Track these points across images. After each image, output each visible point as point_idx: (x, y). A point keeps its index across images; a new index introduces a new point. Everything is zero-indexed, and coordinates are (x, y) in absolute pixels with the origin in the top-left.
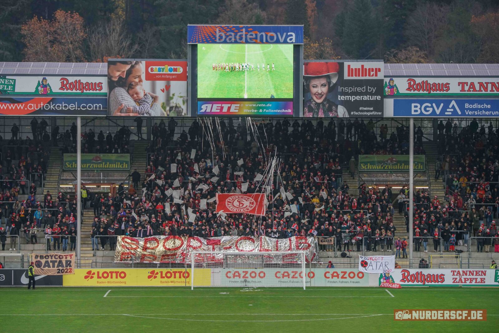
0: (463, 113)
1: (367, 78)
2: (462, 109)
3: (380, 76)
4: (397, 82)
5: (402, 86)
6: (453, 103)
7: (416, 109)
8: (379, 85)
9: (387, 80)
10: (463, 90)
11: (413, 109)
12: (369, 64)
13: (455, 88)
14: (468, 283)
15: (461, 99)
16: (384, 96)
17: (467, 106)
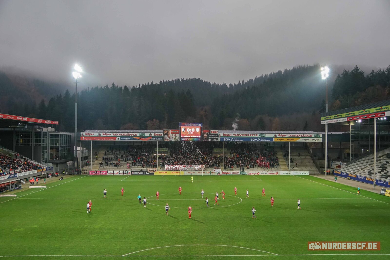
1: (215, 133)
2: (234, 140)
3: (218, 133)
4: (221, 134)
5: (222, 135)
6: (232, 138)
7: (225, 140)
8: (217, 135)
9: (219, 134)
10: (234, 136)
11: (224, 139)
12: (215, 131)
13: (232, 135)
14: (235, 174)
15: (234, 138)
16: (218, 137)
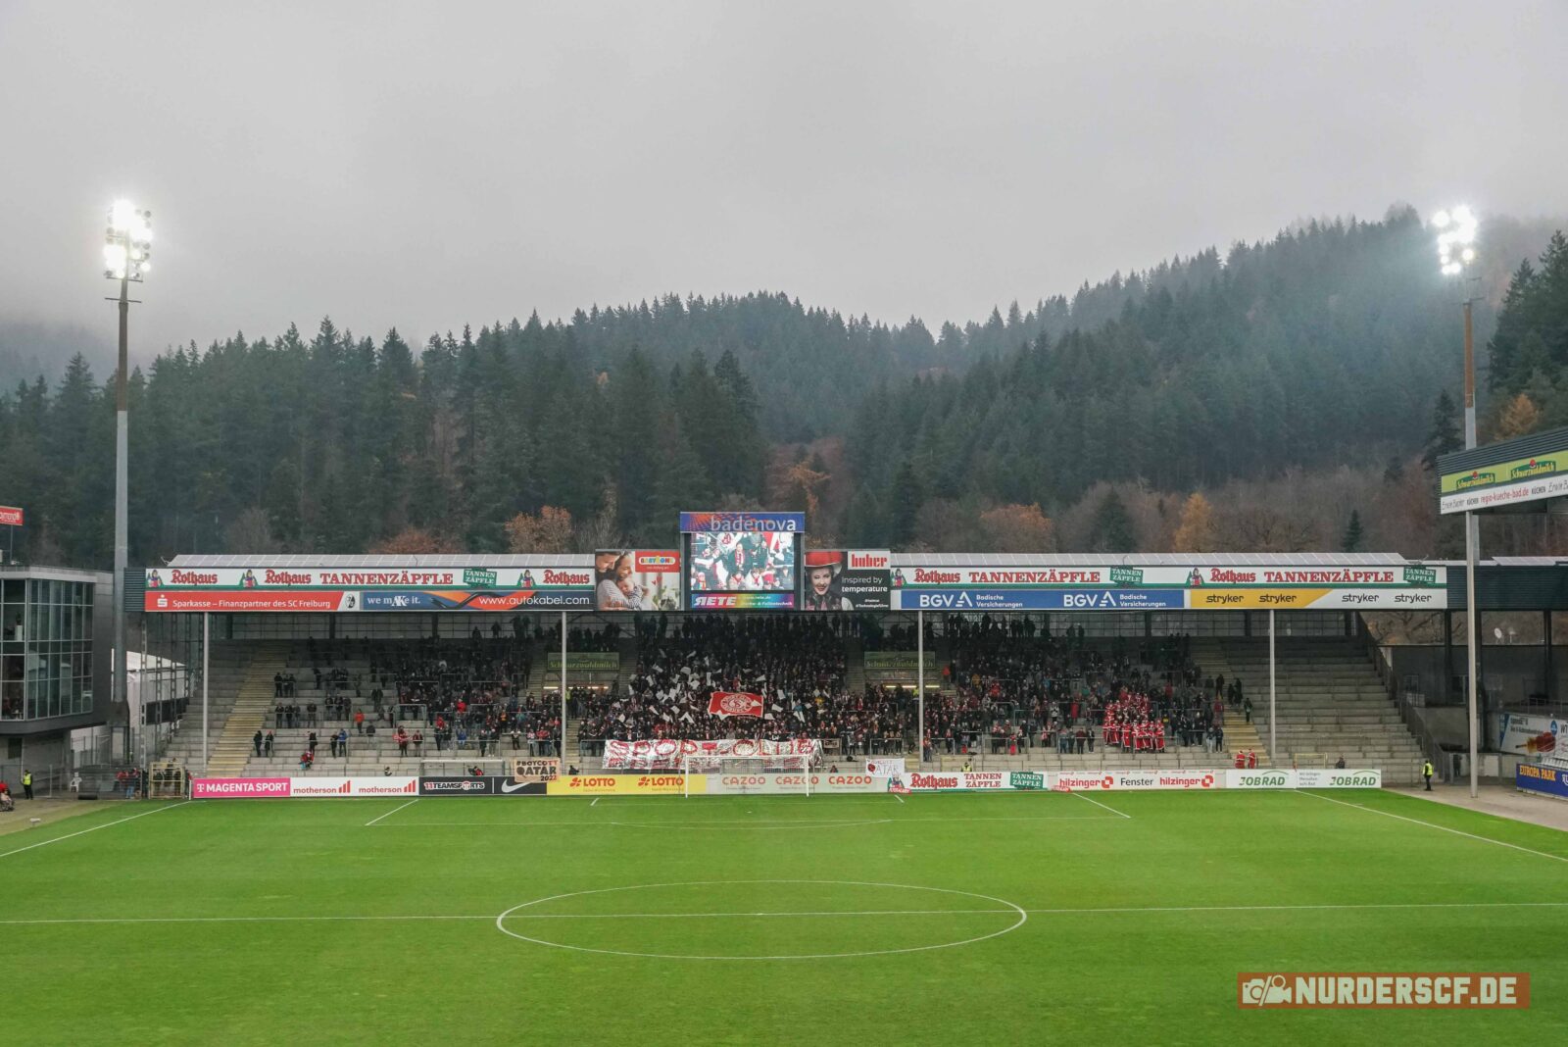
0: (975, 605)
2: (974, 600)
3: (886, 566)
4: (904, 572)
5: (910, 576)
6: (964, 594)
7: (925, 602)
8: (885, 575)
9: (894, 570)
10: (974, 580)
11: (922, 601)
12: (874, 554)
13: (965, 579)
14: (982, 787)
15: (973, 591)
16: (890, 588)
17: (978, 597)
